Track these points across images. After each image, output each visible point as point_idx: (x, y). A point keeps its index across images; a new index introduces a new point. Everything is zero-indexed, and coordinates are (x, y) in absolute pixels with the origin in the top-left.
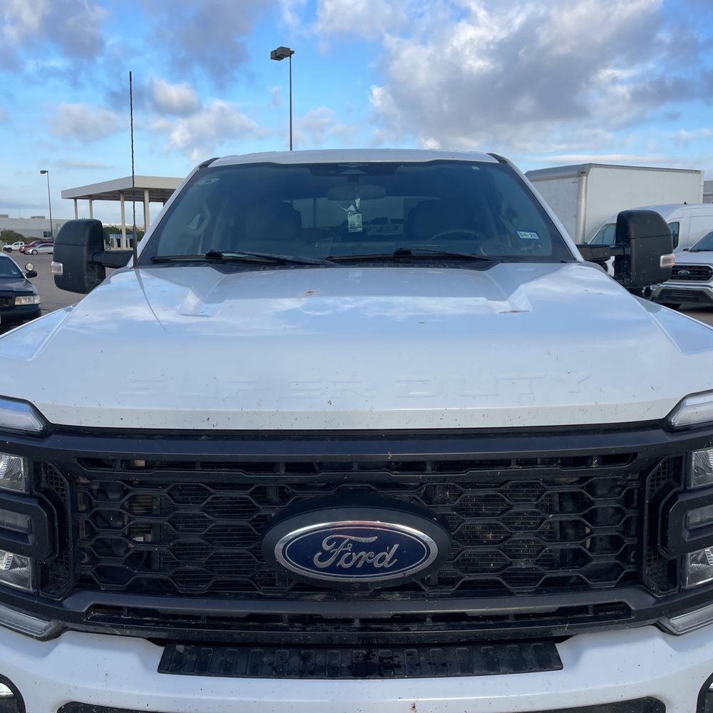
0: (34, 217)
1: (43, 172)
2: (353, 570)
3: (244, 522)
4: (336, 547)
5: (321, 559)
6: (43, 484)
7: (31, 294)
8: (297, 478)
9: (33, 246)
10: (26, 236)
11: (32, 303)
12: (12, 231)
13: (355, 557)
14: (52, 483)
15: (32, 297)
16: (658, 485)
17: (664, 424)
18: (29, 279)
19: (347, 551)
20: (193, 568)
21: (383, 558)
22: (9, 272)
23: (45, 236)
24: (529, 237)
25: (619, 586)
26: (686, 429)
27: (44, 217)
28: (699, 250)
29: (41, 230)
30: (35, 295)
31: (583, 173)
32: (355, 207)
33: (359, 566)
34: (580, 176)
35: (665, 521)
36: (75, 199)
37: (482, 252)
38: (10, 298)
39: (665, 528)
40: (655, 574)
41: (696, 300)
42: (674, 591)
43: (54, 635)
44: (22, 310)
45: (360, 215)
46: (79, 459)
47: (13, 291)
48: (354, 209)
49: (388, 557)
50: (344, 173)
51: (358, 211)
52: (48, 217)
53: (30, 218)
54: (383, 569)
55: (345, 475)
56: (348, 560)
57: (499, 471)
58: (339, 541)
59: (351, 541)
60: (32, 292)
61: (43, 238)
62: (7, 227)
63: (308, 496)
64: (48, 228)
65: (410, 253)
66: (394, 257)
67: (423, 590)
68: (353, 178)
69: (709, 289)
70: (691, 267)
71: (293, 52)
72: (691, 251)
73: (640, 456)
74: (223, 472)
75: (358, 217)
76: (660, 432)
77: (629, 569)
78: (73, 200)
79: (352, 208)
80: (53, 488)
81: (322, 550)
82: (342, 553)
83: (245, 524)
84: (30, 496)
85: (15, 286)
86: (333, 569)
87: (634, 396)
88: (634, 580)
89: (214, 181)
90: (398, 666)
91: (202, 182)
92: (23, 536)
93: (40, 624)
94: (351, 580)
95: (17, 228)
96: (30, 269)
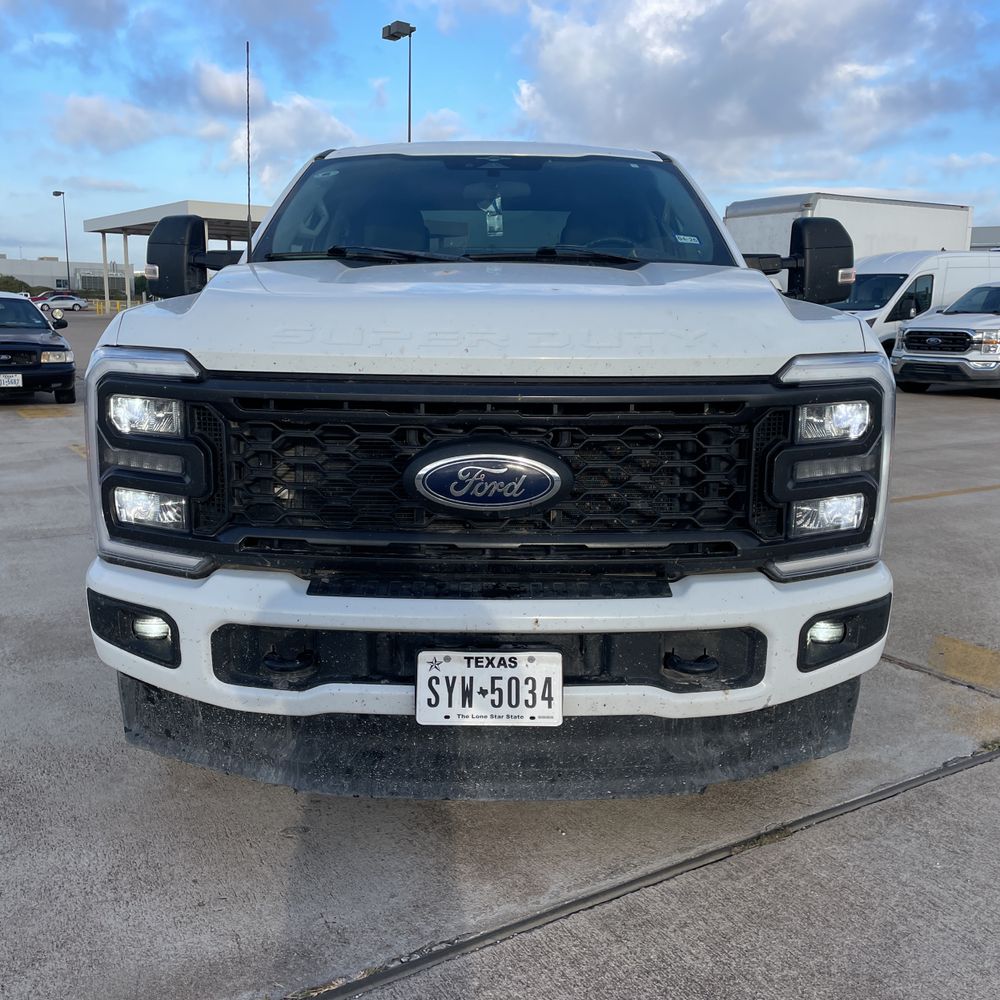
0: (42, 259)
1: (57, 194)
2: (485, 499)
3: (386, 463)
4: (471, 477)
5: (457, 488)
6: (196, 430)
7: (62, 348)
8: (435, 418)
9: (43, 298)
10: (31, 285)
11: (63, 361)
12: (12, 278)
13: (487, 488)
14: (205, 429)
15: (63, 353)
16: (768, 439)
17: (773, 380)
18: (58, 331)
19: (480, 481)
20: (339, 504)
21: (512, 488)
22: (29, 320)
23: (59, 286)
24: (689, 241)
25: (728, 529)
26: (794, 385)
27: (56, 259)
28: (956, 312)
29: (52, 277)
30: (67, 350)
31: (808, 205)
32: (496, 208)
33: (490, 495)
34: (803, 210)
35: (771, 469)
36: (103, 232)
37: (634, 254)
38: (35, 353)
39: (770, 476)
40: (764, 524)
41: (948, 378)
42: (781, 537)
43: (204, 574)
44: (50, 369)
45: (501, 217)
46: (235, 399)
47: (37, 344)
48: (493, 210)
49: (517, 487)
50: (484, 167)
51: (498, 212)
52: (63, 259)
53: (36, 259)
54: (512, 499)
55: (479, 416)
56: (481, 489)
57: (619, 415)
58: (473, 472)
59: (483, 472)
60: (63, 346)
61: (55, 288)
62: (6, 272)
63: (444, 438)
64: (63, 275)
65: (555, 253)
66: (537, 257)
67: (549, 528)
68: (493, 173)
69: (966, 362)
70: (943, 333)
71: (413, 29)
72: (946, 313)
73: (747, 405)
74: (368, 413)
75: (498, 219)
76: (768, 387)
77: (739, 515)
78: (100, 234)
79: (491, 208)
80: (206, 434)
81: (458, 480)
82: (476, 482)
83: (387, 464)
84: (187, 438)
85: (39, 338)
86: (467, 497)
87: (745, 352)
88: (743, 525)
89: (333, 173)
90: (525, 591)
91: (319, 175)
92: (178, 479)
93: (192, 561)
94: (483, 508)
95: (19, 274)
96: (59, 317)
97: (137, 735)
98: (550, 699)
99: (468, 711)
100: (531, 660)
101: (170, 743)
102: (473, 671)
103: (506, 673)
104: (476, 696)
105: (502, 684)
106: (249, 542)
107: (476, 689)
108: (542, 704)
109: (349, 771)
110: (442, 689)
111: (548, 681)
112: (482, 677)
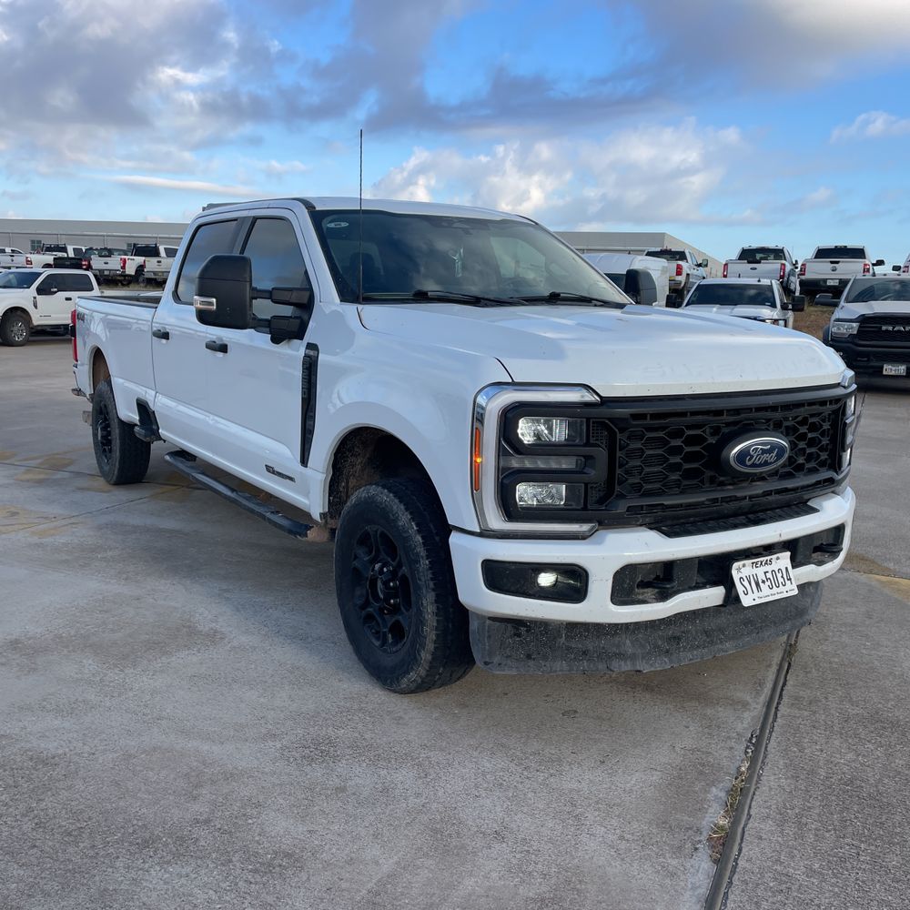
2: (761, 465)
4: (755, 453)
5: (749, 460)
8: (732, 418)
13: (762, 458)
19: (759, 455)
33: (763, 462)
49: (773, 456)
56: (759, 459)
58: (757, 449)
59: (761, 449)
65: (559, 296)
66: (549, 299)
81: (750, 455)
82: (757, 456)
86: (752, 465)
92: (580, 472)
97: (500, 664)
98: (790, 579)
99: (761, 594)
100: (778, 558)
101: (531, 663)
102: (755, 571)
103: (768, 568)
104: (761, 584)
105: (769, 575)
106: (629, 509)
107: (760, 581)
108: (788, 582)
109: (667, 651)
110: (746, 583)
111: (787, 568)
112: (760, 572)
